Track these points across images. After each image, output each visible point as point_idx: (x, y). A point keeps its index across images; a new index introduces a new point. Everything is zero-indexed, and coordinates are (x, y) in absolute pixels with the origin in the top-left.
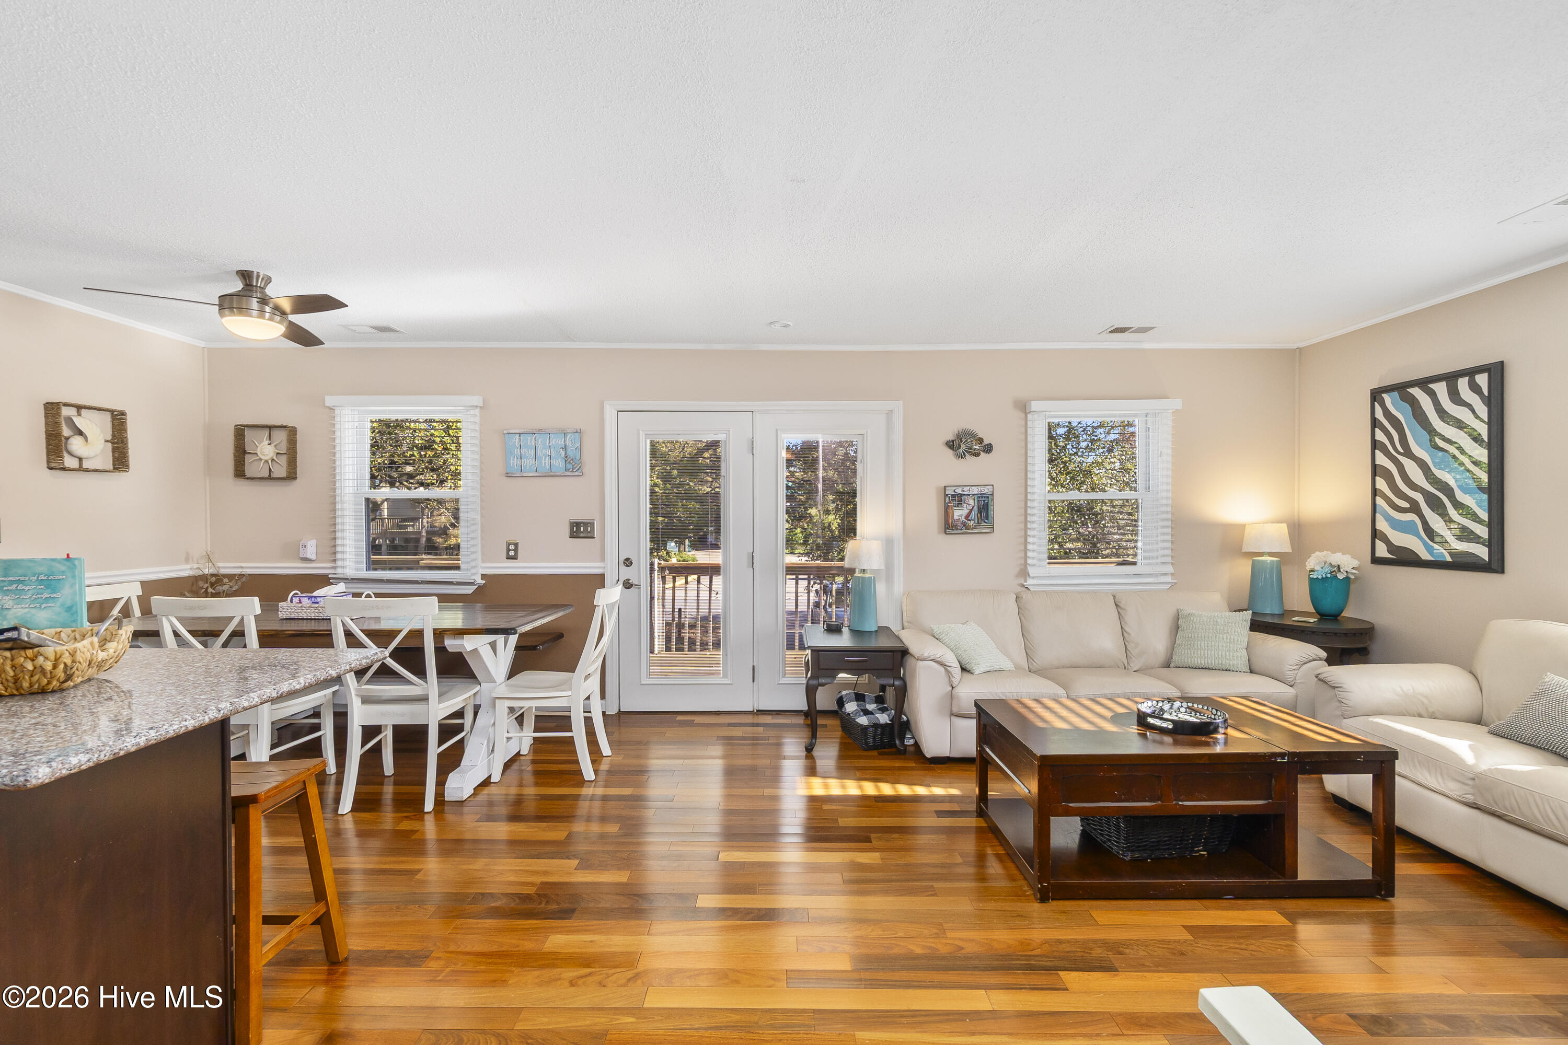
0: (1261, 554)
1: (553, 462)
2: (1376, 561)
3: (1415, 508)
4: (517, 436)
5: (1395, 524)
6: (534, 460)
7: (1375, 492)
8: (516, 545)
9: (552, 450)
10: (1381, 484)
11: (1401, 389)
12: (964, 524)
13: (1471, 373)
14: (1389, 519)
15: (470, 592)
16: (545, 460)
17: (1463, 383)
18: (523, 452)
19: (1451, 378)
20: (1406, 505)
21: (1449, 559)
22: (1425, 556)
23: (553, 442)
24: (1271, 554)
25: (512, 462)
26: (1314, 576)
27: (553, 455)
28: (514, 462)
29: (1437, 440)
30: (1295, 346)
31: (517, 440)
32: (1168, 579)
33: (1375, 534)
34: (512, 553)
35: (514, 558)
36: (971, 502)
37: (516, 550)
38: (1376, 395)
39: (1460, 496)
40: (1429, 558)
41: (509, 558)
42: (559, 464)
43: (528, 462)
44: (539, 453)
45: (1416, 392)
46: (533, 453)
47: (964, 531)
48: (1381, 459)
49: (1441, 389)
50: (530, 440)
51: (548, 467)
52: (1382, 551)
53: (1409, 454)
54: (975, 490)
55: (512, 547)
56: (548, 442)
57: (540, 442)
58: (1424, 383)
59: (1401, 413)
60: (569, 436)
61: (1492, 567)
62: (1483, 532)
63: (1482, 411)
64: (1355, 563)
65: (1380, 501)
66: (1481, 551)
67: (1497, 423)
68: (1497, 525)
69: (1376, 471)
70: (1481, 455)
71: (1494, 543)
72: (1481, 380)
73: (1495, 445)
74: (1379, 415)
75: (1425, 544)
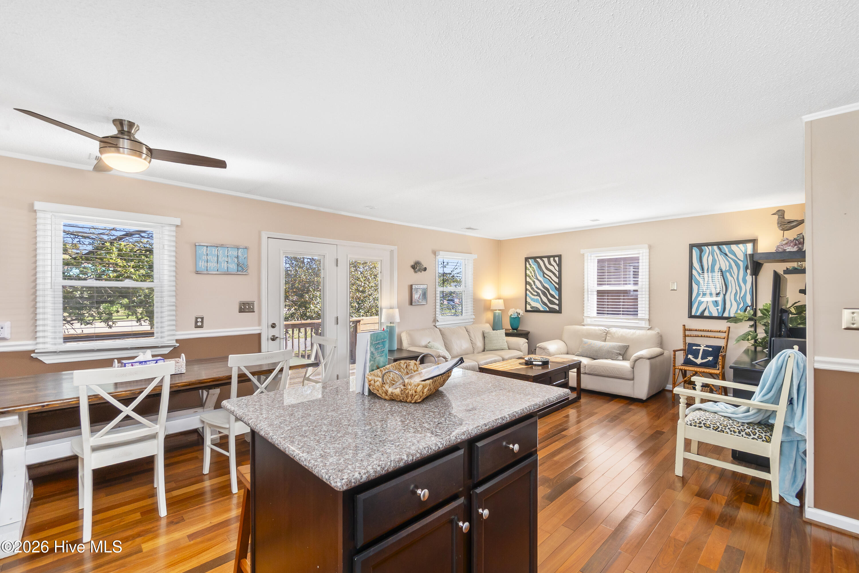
0: (496, 310)
1: (230, 266)
2: (527, 311)
3: (538, 295)
4: (205, 248)
5: (532, 299)
6: (216, 264)
7: (526, 290)
8: (202, 318)
9: (229, 258)
10: (528, 287)
11: (535, 258)
12: (418, 301)
13: (554, 257)
14: (530, 297)
15: (167, 352)
16: (224, 264)
17: (552, 259)
18: (209, 258)
19: (549, 257)
20: (536, 294)
21: (548, 310)
22: (541, 309)
23: (230, 253)
24: (499, 310)
25: (200, 264)
26: (512, 316)
27: (229, 261)
28: (202, 265)
29: (545, 275)
30: (499, 239)
31: (205, 250)
32: (472, 320)
33: (527, 303)
34: (199, 324)
35: (201, 327)
36: (420, 292)
37: (202, 322)
38: (527, 259)
39: (551, 292)
40: (542, 309)
41: (197, 327)
42: (233, 267)
43: (212, 265)
44: (220, 259)
45: (538, 260)
46: (216, 259)
47: (418, 304)
48: (528, 279)
49: (546, 260)
50: (214, 251)
51: (226, 268)
52: (529, 308)
53: (536, 278)
54: (422, 286)
55: (199, 320)
56: (226, 253)
57: (221, 253)
58: (541, 258)
59: (535, 267)
60: (240, 250)
61: (559, 312)
62: (557, 302)
63: (557, 268)
64: (521, 312)
65: (528, 292)
66: (557, 307)
67: (560, 271)
68: (560, 300)
69: (527, 283)
70: (557, 280)
71: (560, 305)
72: (557, 259)
73: (560, 277)
74: (528, 266)
75: (541, 305)
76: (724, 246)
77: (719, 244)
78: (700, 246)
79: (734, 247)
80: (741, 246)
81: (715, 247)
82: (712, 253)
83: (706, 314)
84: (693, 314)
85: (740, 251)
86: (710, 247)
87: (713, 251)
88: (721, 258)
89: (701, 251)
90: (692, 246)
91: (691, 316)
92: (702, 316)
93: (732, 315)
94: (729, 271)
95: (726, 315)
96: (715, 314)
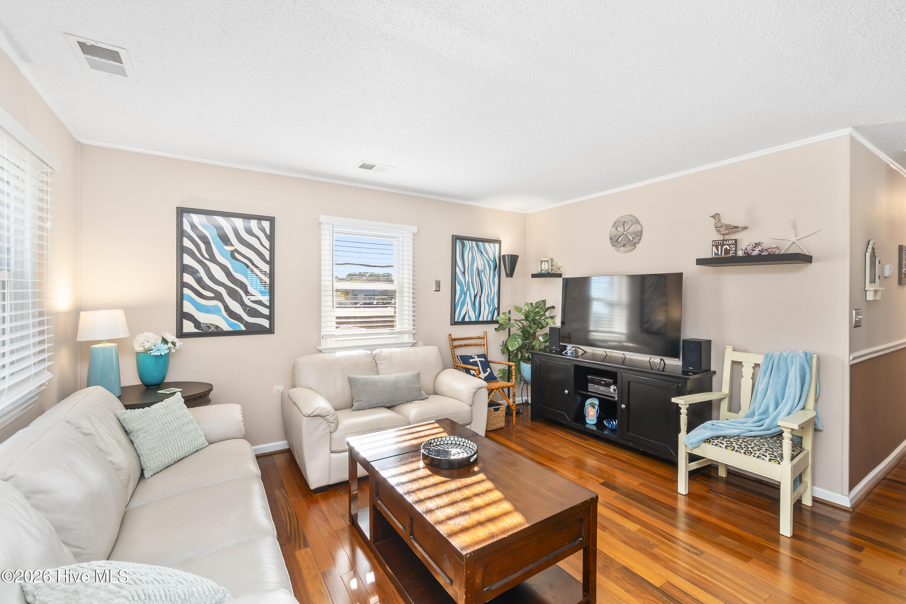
2: (181, 334)
3: (218, 297)
5: (200, 308)
7: (182, 285)
10: (188, 278)
13: (260, 218)
14: (193, 303)
17: (252, 222)
19: (245, 218)
20: (212, 295)
21: (243, 328)
22: (226, 327)
29: (236, 254)
33: (182, 315)
38: (183, 212)
39: (250, 289)
40: (229, 329)
48: (188, 260)
49: (238, 222)
52: (188, 327)
53: (213, 259)
58: (226, 215)
59: (209, 232)
61: (270, 331)
62: (266, 311)
63: (267, 243)
64: (171, 337)
65: (186, 291)
66: (265, 323)
67: (272, 250)
68: (271, 307)
69: (183, 269)
70: (266, 268)
71: (271, 318)
72: (266, 225)
73: (271, 263)
74: (187, 227)
75: (227, 320)
76: (480, 243)
77: (477, 240)
78: (463, 239)
79: (487, 244)
80: (491, 245)
81: (474, 243)
82: (471, 248)
83: (467, 319)
84: (456, 320)
85: (492, 250)
86: (470, 242)
87: (473, 247)
88: (478, 255)
89: (463, 245)
90: (455, 238)
91: (454, 323)
92: (463, 322)
93: (485, 320)
94: (483, 271)
95: (481, 319)
96: (473, 319)
